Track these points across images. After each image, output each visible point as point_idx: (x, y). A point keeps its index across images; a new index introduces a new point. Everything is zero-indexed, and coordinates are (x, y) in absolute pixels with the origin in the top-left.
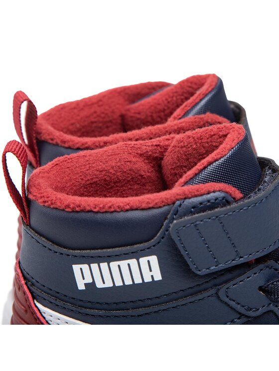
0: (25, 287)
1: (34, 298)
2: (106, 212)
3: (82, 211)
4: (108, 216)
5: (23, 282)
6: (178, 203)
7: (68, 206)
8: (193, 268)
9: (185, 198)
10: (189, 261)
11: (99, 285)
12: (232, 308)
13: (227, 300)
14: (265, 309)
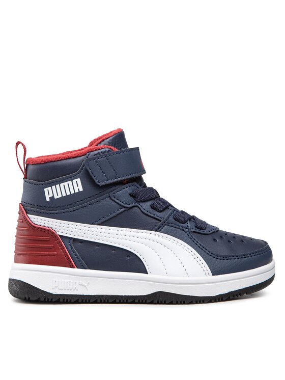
0: (23, 209)
1: (27, 213)
2: (58, 161)
3: (48, 162)
4: (59, 162)
5: (22, 207)
6: (88, 154)
7: (42, 161)
8: (97, 181)
9: (91, 152)
10: (94, 178)
11: (56, 197)
12: (117, 203)
13: (114, 199)
14: (133, 205)
